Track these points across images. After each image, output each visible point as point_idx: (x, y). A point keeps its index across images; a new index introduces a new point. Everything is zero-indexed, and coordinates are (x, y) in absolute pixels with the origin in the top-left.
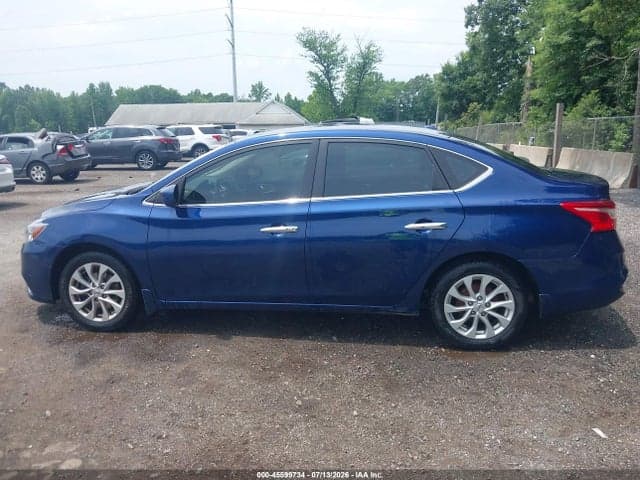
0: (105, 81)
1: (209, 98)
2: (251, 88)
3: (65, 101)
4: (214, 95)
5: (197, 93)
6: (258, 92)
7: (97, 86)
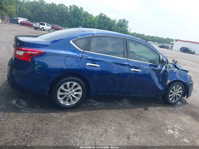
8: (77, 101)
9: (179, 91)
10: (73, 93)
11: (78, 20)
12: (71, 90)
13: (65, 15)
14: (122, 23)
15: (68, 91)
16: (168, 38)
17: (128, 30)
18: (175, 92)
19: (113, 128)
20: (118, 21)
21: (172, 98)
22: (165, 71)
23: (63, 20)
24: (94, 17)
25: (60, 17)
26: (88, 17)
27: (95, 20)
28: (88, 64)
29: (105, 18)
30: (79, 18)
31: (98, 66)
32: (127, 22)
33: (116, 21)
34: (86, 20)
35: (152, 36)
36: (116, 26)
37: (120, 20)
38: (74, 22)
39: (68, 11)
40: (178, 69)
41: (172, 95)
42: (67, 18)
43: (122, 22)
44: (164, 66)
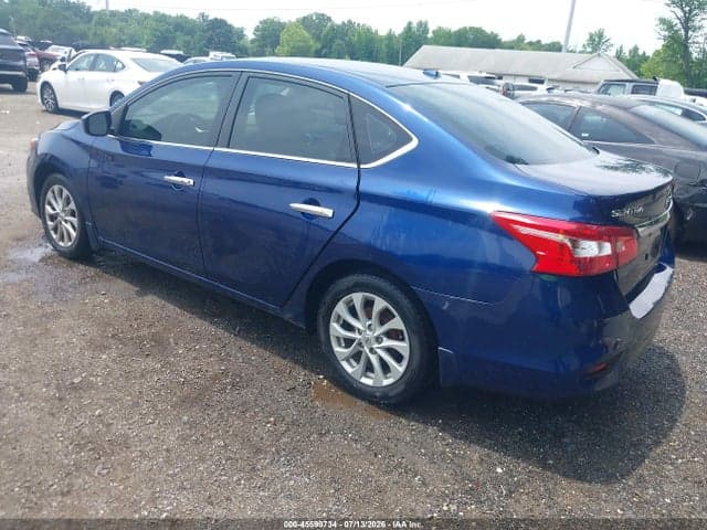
0: (423, 20)
1: (537, 46)
2: (588, 37)
3: (381, 39)
4: (543, 43)
5: (521, 39)
6: (597, 42)
7: (415, 25)
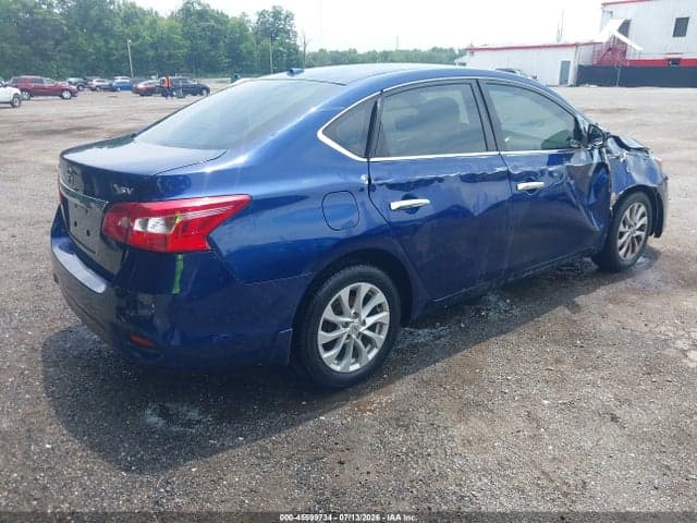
8: (380, 344)
9: (640, 219)
10: (364, 323)
11: (107, 42)
12: (357, 315)
13: (49, 29)
14: (273, 24)
15: (349, 320)
16: (434, 49)
17: (298, 43)
18: (630, 226)
19: (546, 402)
20: (253, 19)
21: (624, 249)
22: (602, 165)
23: (46, 50)
24: (162, 19)
25: (28, 43)
26: (142, 23)
27: (172, 28)
28: (395, 205)
29: (203, 14)
30: (107, 33)
31: (426, 205)
32: (287, 16)
33: (249, 21)
34: (137, 37)
35: (384, 52)
36: (253, 39)
37: (262, 14)
38: (91, 50)
39: (56, 11)
40: (628, 149)
41: (623, 240)
42: (58, 43)
43: (271, 20)
44: (596, 152)
